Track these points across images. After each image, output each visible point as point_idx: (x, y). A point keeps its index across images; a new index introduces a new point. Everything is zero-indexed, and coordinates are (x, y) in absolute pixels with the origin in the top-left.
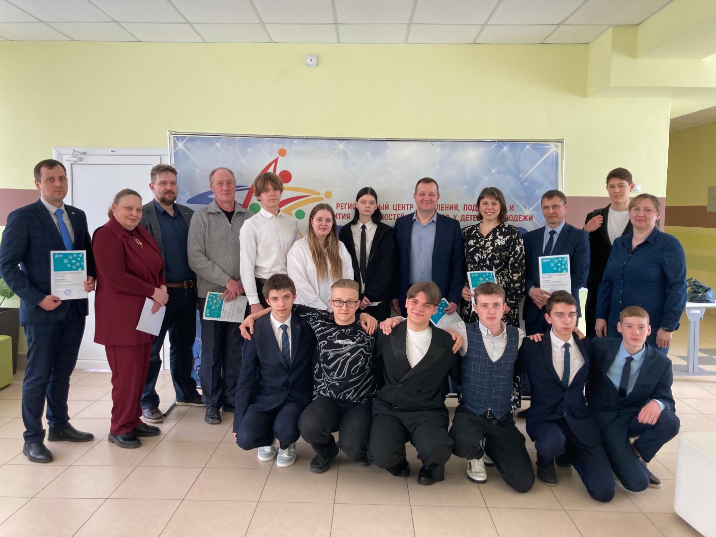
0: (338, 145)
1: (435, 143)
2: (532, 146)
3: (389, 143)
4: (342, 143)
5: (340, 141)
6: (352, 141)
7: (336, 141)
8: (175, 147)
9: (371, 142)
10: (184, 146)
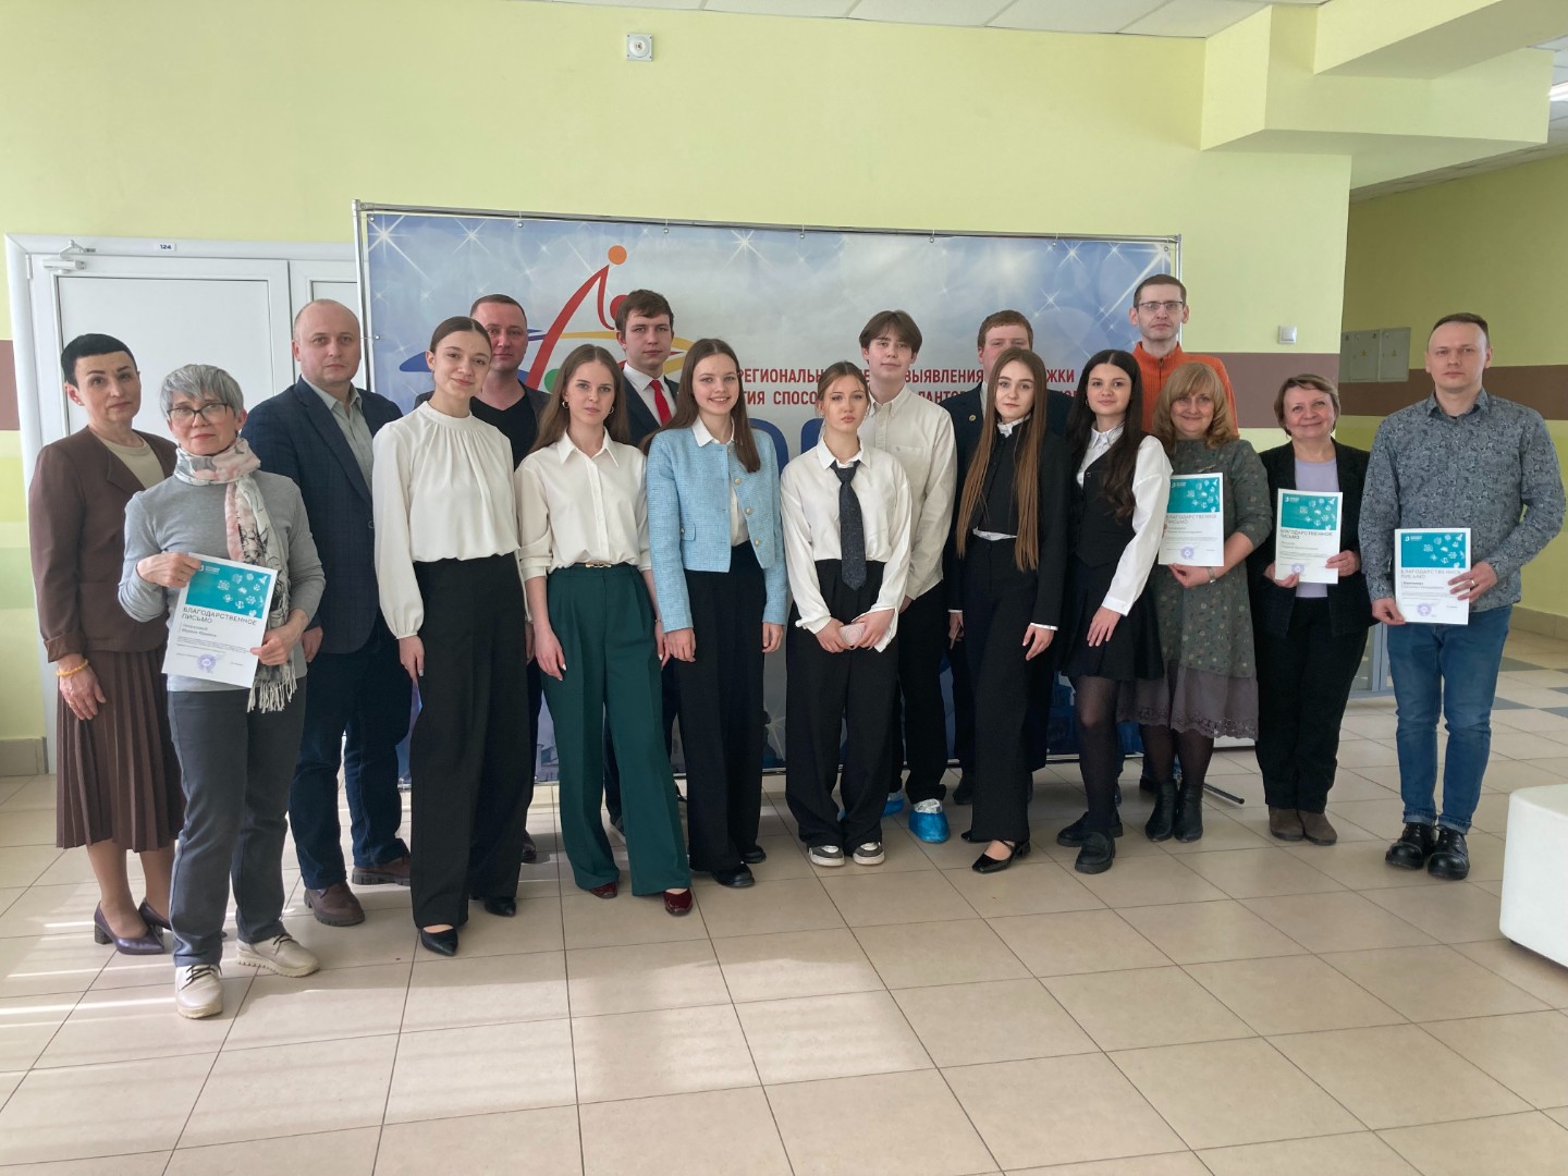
0: (737, 239)
1: (937, 239)
2: (1122, 247)
3: (845, 237)
4: (747, 235)
5: (744, 232)
6: (767, 232)
7: (733, 231)
8: (371, 240)
9: (809, 236)
10: (391, 238)
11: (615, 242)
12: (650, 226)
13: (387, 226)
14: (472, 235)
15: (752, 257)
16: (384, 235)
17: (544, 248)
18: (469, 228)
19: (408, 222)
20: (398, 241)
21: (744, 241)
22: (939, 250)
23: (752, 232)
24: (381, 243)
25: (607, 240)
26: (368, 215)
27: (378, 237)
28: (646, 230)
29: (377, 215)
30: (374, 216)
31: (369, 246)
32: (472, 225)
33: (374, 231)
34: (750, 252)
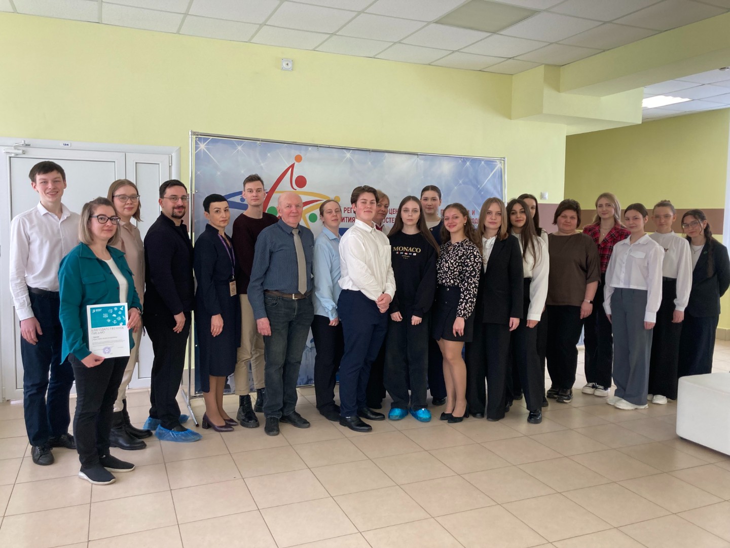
0: (345, 154)
3: (386, 154)
4: (349, 152)
6: (357, 151)
7: (344, 150)
8: (196, 148)
9: (372, 153)
10: (206, 148)
11: (297, 153)
12: (311, 147)
13: (204, 143)
14: (239, 148)
15: (351, 161)
16: (202, 146)
17: (269, 155)
18: (238, 145)
19: (213, 141)
20: (208, 149)
21: (348, 155)
22: (421, 162)
23: (351, 151)
24: (201, 150)
25: (295, 152)
26: (196, 137)
27: (199, 147)
28: (310, 148)
29: (200, 137)
30: (199, 138)
31: (196, 150)
32: (240, 144)
33: (198, 144)
34: (351, 159)
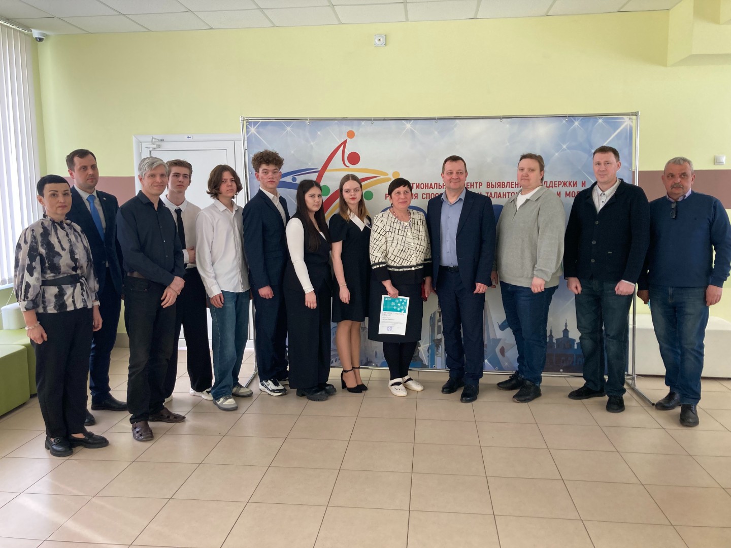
0: (405, 125)
1: (504, 120)
2: (605, 121)
3: (457, 121)
4: (409, 123)
5: (408, 121)
6: (419, 121)
7: (403, 121)
8: (248, 132)
9: (439, 121)
11: (349, 129)
12: (365, 121)
13: (254, 127)
14: (289, 129)
15: (412, 132)
16: (253, 130)
17: (319, 133)
18: (287, 126)
19: (262, 124)
20: (258, 132)
21: (408, 126)
22: (506, 125)
23: (412, 121)
24: (252, 133)
25: (346, 128)
26: (246, 122)
27: (250, 131)
28: (363, 123)
30: (249, 122)
31: (247, 135)
32: (288, 124)
33: (249, 128)
34: (411, 130)
